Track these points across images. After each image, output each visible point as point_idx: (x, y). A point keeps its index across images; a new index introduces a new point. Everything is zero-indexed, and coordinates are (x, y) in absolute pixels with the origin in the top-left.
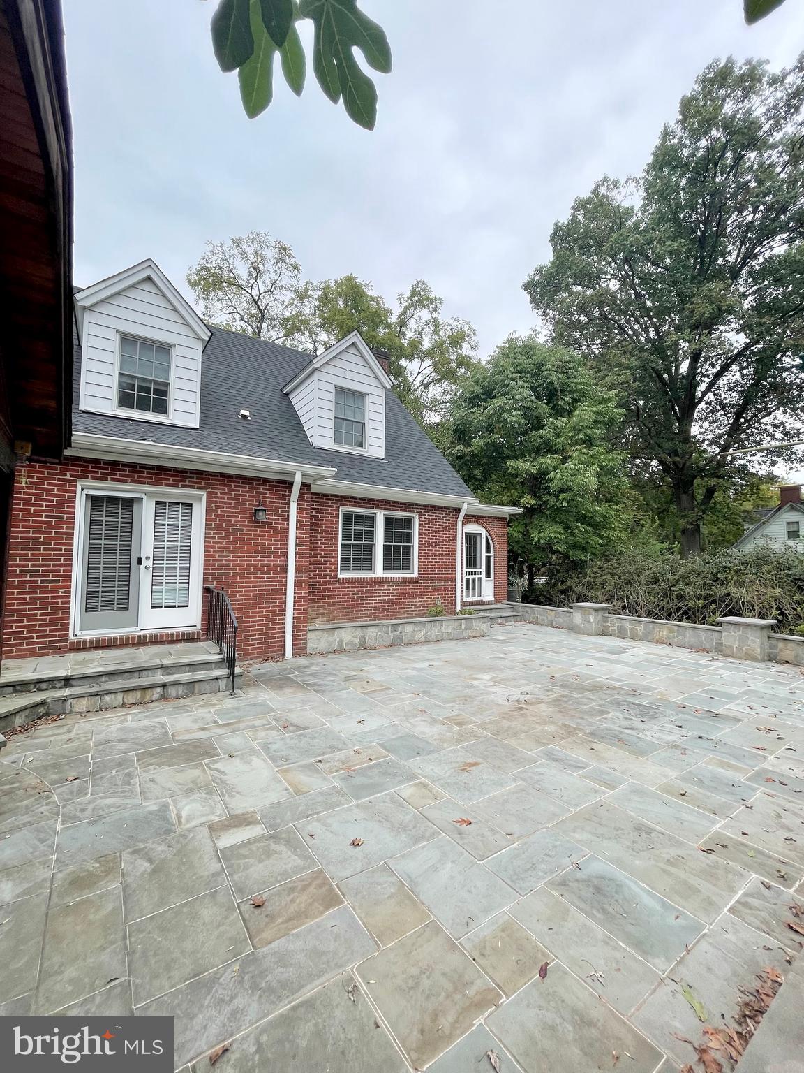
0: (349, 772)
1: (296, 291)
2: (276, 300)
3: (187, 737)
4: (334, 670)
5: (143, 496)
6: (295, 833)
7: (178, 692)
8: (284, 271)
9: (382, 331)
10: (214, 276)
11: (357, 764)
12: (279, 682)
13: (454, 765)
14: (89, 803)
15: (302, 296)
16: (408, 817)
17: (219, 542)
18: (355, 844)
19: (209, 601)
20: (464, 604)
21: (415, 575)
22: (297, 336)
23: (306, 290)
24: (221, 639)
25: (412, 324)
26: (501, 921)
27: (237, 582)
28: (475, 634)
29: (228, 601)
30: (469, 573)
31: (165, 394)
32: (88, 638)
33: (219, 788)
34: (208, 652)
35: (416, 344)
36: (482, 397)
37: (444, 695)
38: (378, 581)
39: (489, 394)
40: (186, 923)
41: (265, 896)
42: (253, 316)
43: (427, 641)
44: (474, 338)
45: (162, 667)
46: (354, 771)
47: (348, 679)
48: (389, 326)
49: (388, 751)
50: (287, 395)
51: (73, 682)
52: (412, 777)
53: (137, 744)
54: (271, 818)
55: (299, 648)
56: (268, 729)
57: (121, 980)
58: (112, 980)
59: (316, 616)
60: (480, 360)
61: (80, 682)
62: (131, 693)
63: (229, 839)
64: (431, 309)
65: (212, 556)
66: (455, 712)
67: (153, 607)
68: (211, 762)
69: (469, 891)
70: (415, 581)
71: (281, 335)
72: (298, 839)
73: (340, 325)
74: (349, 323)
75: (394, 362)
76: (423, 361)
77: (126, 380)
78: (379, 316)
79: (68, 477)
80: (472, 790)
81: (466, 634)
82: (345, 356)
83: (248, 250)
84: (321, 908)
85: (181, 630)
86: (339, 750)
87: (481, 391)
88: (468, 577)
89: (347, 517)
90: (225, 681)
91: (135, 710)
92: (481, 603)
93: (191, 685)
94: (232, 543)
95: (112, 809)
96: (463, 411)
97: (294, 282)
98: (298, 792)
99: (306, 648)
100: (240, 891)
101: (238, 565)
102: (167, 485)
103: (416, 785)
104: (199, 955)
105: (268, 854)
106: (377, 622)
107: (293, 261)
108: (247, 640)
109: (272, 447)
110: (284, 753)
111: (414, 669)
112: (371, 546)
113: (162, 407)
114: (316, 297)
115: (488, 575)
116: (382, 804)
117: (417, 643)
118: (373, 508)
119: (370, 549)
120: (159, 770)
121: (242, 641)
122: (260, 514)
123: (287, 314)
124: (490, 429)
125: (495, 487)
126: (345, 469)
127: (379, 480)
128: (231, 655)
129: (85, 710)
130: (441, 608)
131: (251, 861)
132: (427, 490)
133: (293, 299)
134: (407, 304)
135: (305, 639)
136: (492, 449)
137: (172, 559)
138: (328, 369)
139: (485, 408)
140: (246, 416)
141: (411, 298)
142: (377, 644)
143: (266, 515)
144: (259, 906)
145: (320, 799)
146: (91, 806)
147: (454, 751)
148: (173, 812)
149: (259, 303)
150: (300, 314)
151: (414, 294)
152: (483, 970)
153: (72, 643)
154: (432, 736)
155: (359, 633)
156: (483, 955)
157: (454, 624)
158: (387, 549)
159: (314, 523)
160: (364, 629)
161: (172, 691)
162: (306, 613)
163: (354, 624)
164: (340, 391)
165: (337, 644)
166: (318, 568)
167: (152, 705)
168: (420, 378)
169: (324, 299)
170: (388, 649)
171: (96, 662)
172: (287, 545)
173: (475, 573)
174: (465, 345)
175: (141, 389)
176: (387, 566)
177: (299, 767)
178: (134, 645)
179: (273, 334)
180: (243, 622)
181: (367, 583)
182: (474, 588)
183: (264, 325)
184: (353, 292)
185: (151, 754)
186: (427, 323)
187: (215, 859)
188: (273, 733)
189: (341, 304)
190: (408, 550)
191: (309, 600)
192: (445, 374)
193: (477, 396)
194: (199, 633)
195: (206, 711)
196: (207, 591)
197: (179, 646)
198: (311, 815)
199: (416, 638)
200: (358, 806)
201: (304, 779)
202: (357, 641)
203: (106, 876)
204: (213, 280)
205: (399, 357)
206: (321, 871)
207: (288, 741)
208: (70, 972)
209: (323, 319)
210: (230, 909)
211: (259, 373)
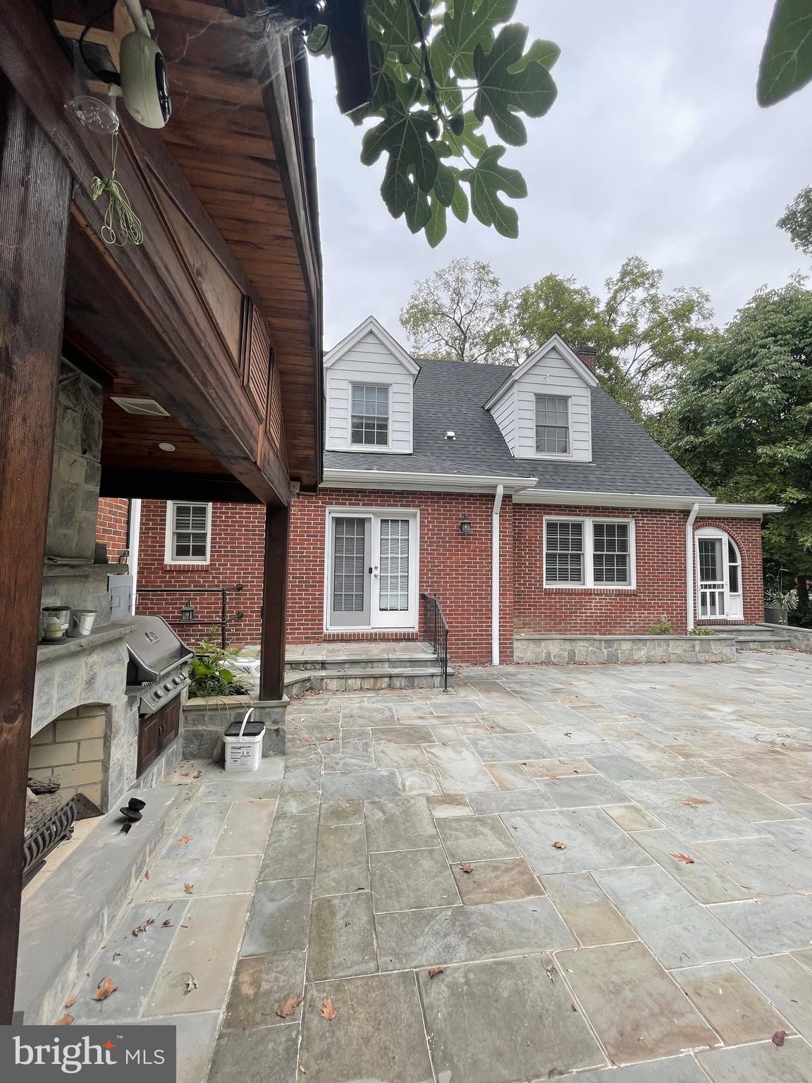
0: (554, 780)
1: (496, 305)
2: (477, 318)
3: (408, 722)
4: (541, 681)
5: (371, 516)
6: (499, 822)
7: (401, 683)
8: (483, 289)
9: (589, 323)
10: (422, 310)
11: (562, 774)
12: (487, 686)
13: (676, 797)
14: (341, 759)
15: (502, 308)
16: (616, 837)
17: (431, 554)
18: (557, 847)
19: (425, 607)
20: (698, 623)
21: (633, 587)
22: (499, 349)
23: (506, 301)
24: (435, 640)
25: (624, 308)
26: (724, 971)
27: (448, 590)
28: (715, 660)
29: (440, 607)
30: (706, 587)
31: (385, 427)
32: (335, 632)
33: (433, 769)
34: (424, 651)
35: (628, 330)
36: (718, 375)
37: (667, 721)
38: (588, 593)
39: (727, 370)
40: (411, 866)
41: (472, 866)
42: (456, 339)
43: (649, 662)
44: (707, 305)
45: (388, 661)
46: (558, 779)
47: (556, 691)
48: (596, 317)
49: (596, 767)
50: (488, 410)
51: (327, 666)
52: (622, 798)
53: (372, 721)
54: (478, 803)
55: (506, 655)
56: (476, 727)
57: (366, 891)
58: (360, 889)
59: (522, 626)
60: (716, 329)
61: (331, 666)
62: (366, 680)
63: (443, 812)
64: (647, 286)
65: (427, 566)
66: (681, 742)
67: (381, 610)
68: (427, 746)
69: (685, 928)
70: (633, 594)
71: (483, 351)
72: (501, 827)
73: (541, 329)
74: (551, 324)
75: (603, 354)
76: (638, 346)
77: (356, 421)
78: (584, 309)
79: (320, 504)
80: (698, 829)
81: (701, 657)
82: (546, 362)
83: (450, 279)
84: (523, 892)
85: (402, 631)
86: (544, 757)
87: (716, 368)
88: (704, 590)
89: (552, 526)
90: (438, 679)
91: (370, 694)
92: (726, 623)
93: (411, 679)
94: (441, 554)
95: (356, 768)
96: (690, 396)
97: (494, 296)
98: (503, 787)
99: (512, 656)
100: (453, 856)
101: (448, 574)
102: (389, 505)
103: (626, 807)
104: (420, 893)
105: (476, 833)
106: (589, 636)
107: (491, 277)
108: (458, 644)
109: (476, 463)
110: (491, 751)
111: (631, 689)
112: (579, 556)
113: (383, 440)
114: (515, 305)
115: (734, 588)
116: (587, 817)
117: (636, 663)
118: (580, 515)
119: (578, 558)
120: (388, 744)
121: (453, 644)
122: (466, 527)
123: (488, 329)
124: (731, 412)
125: (743, 480)
126: (548, 477)
127: (588, 485)
128: (443, 656)
129: (335, 689)
130: (668, 625)
131: (461, 835)
132: (644, 491)
133: (494, 314)
134: (616, 287)
135: (512, 648)
136: (735, 435)
137: (394, 569)
138: (528, 379)
139: (722, 388)
140: (452, 437)
141: (621, 280)
142: (589, 660)
143: (471, 527)
144: (467, 872)
145: (524, 798)
146: (342, 762)
147: (677, 783)
148: (399, 781)
149: (462, 325)
150: (501, 326)
151: (624, 274)
152: (698, 1008)
153: (325, 635)
154: (650, 762)
155: (567, 646)
156: (698, 993)
157: (687, 645)
158: (597, 559)
159: (517, 533)
160: (574, 643)
161: (397, 683)
162: (512, 622)
163: (563, 637)
164: (540, 398)
165: (544, 655)
166: (523, 578)
167: (382, 691)
168: (636, 365)
169: (524, 307)
170: (601, 666)
171: (342, 652)
172: (491, 555)
173: (714, 586)
174: (694, 317)
175: (368, 426)
176: (598, 577)
177: (504, 765)
178: (368, 640)
179: (477, 353)
180: (453, 627)
181: (576, 594)
182: (713, 603)
183: (467, 345)
184: (554, 290)
185: (383, 732)
186: (643, 303)
187: (432, 825)
188: (481, 731)
189: (542, 305)
190: (623, 560)
191: (515, 609)
192: (668, 354)
193: (711, 376)
194: (417, 634)
195: (424, 702)
196: (423, 597)
197: (402, 644)
198: (515, 810)
199: (636, 657)
200: (562, 813)
201: (509, 777)
202: (566, 654)
203: (354, 814)
204: (421, 315)
205: (610, 347)
206: (523, 861)
207: (494, 740)
208: (333, 874)
209: (524, 327)
210: (444, 866)
211: (462, 394)
